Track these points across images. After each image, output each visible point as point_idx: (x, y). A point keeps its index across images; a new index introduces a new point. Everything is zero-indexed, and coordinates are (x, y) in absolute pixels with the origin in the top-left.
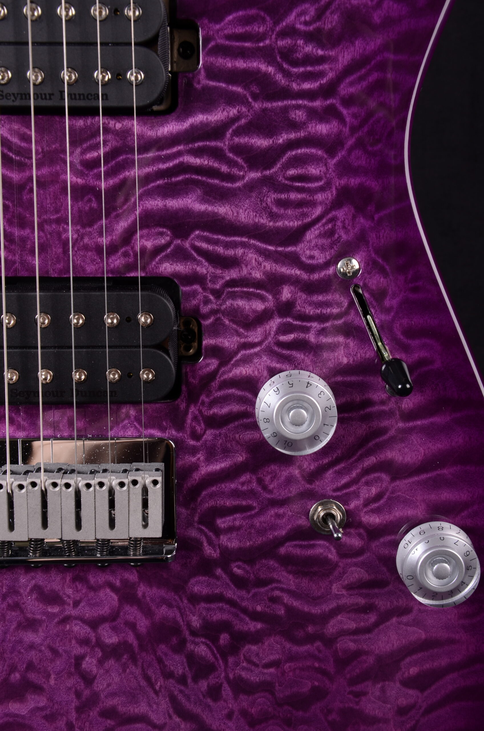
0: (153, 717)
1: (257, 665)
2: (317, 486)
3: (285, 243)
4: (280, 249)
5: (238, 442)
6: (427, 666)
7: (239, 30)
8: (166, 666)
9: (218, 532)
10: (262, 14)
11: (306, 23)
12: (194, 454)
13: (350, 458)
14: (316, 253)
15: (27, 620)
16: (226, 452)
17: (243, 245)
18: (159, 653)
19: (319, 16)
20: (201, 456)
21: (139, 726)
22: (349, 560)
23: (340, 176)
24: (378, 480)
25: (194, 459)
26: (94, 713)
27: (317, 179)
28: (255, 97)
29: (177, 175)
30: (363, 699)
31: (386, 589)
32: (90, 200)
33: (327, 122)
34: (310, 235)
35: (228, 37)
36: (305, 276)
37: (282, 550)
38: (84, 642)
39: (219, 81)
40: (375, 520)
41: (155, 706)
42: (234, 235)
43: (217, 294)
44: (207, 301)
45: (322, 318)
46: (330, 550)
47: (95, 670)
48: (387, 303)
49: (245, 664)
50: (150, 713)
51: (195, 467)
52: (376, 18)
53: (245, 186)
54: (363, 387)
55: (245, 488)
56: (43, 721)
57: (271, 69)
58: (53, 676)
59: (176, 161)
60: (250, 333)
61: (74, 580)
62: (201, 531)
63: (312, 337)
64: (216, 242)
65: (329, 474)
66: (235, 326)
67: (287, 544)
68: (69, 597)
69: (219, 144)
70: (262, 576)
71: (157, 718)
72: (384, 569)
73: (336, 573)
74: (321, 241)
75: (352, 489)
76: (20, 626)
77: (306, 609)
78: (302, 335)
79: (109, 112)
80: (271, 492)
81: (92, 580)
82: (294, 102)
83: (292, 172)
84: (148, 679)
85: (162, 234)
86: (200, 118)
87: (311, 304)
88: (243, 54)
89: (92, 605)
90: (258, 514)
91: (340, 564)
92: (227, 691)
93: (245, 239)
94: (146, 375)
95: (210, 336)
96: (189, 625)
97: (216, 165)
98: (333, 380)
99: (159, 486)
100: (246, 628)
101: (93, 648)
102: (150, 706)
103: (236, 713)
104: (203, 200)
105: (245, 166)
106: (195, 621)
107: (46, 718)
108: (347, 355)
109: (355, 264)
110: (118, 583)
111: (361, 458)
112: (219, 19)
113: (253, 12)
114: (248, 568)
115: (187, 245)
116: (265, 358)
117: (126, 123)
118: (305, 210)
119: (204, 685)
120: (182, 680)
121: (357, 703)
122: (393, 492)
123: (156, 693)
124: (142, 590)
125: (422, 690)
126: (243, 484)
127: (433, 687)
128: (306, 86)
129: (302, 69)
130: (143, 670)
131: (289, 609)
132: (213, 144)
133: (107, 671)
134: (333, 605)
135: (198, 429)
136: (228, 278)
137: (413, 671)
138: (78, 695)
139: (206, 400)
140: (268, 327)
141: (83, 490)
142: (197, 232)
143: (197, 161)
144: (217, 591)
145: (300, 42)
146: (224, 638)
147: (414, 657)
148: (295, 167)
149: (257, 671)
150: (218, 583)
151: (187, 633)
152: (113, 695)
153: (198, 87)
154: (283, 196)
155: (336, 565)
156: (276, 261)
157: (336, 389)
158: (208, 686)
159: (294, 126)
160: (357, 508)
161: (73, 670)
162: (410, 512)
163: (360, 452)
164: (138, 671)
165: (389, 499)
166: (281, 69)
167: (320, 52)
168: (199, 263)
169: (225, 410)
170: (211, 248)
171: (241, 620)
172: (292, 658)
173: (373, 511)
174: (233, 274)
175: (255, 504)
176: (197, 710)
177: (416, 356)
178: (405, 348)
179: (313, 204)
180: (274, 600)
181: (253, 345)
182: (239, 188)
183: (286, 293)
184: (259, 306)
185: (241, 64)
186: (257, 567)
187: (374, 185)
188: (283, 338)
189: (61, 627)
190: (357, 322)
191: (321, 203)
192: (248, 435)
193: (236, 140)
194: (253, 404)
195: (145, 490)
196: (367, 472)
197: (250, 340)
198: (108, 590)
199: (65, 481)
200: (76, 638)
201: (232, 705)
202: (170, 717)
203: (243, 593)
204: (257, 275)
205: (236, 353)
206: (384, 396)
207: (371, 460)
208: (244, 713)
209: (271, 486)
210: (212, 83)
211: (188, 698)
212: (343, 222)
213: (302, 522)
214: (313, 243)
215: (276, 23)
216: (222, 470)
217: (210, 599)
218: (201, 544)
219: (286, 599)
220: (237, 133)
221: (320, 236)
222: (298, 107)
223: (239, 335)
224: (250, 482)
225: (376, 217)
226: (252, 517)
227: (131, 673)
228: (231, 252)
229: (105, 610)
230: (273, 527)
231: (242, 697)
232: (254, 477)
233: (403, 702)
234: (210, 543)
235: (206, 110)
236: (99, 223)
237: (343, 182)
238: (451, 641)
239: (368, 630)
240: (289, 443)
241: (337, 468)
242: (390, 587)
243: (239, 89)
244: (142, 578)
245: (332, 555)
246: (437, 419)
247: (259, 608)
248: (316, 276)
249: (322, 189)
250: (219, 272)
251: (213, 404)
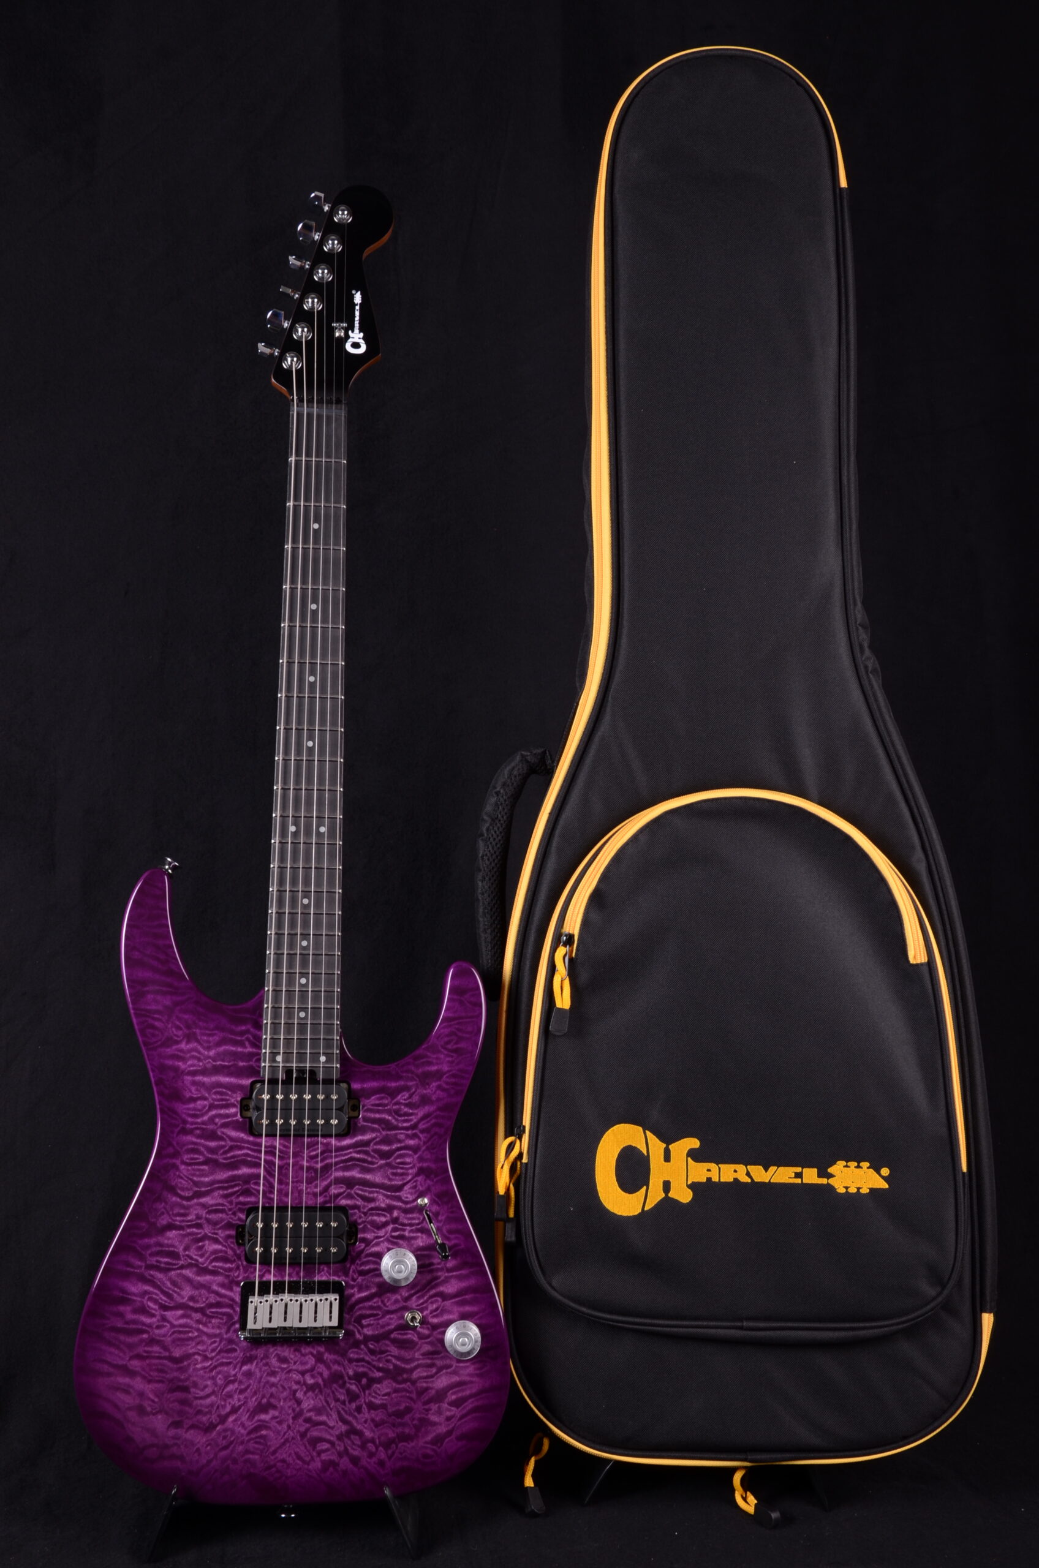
0: (328, 1422)
1: (379, 1395)
2: (409, 1304)
3: (395, 1192)
4: (393, 1194)
5: (373, 1283)
6: (460, 1395)
7: (377, 1102)
8: (336, 1395)
9: (363, 1327)
10: (387, 1096)
11: (405, 1100)
12: (353, 1288)
13: (423, 1291)
14: (409, 1196)
15: (272, 1371)
16: (368, 1288)
17: (377, 1192)
18: (333, 1389)
19: (410, 1097)
20: (356, 1289)
21: (322, 1427)
22: (423, 1341)
23: (419, 1163)
24: (436, 1301)
25: (352, 1291)
26: (301, 1421)
27: (410, 1163)
28: (383, 1129)
29: (349, 1162)
30: (430, 1412)
31: (441, 1355)
32: (311, 1173)
33: (414, 1140)
34: (406, 1188)
35: (372, 1105)
36: (404, 1206)
37: (392, 1336)
38: (298, 1383)
39: (368, 1123)
40: (435, 1321)
41: (330, 1417)
42: (374, 1188)
43: (365, 1214)
44: (360, 1217)
45: (411, 1225)
46: (414, 1336)
47: (302, 1398)
48: (440, 1218)
49: (374, 1394)
50: (327, 1420)
51: (353, 1295)
52: (434, 1098)
53: (378, 1166)
54: (429, 1257)
55: (375, 1305)
56: (276, 1424)
57: (390, 1118)
58: (282, 1401)
59: (349, 1156)
60: (380, 1232)
61: (295, 1350)
62: (355, 1326)
63: (407, 1234)
64: (365, 1191)
65: (414, 1298)
66: (373, 1229)
67: (395, 1333)
68: (292, 1359)
69: (368, 1149)
70: (383, 1349)
71: (331, 1424)
72: (439, 1345)
73: (417, 1347)
74: (410, 1191)
75: (425, 1305)
76: (268, 1374)
77: (403, 1366)
78: (402, 1233)
79: (323, 1136)
80: (387, 1307)
81: (303, 1351)
82: (400, 1131)
83: (398, 1161)
84: (327, 1402)
85: (342, 1187)
86: (360, 1138)
87: (406, 1218)
88: (378, 1112)
89: (303, 1363)
90: (381, 1318)
91: (419, 1343)
92: (364, 1408)
93: (378, 1190)
94: (333, 1250)
95: (361, 1233)
96: (348, 1374)
97: (366, 1157)
98: (416, 1253)
99: (338, 1301)
100: (374, 1375)
101: (302, 1386)
102: (328, 1416)
103: (369, 1421)
104: (360, 1173)
105: (378, 1157)
106: (351, 1373)
107: (277, 1422)
108: (423, 1242)
109: (426, 1201)
110: (315, 1352)
111: (428, 1291)
112: (369, 1098)
113: (383, 1095)
114: (376, 1345)
115: (353, 1192)
116: (386, 1243)
117: (329, 1140)
118: (404, 1177)
119: (354, 1405)
120: (344, 1403)
121: (427, 1415)
122: (443, 1307)
123: (331, 1409)
124: (326, 1356)
125: (458, 1408)
126: (375, 1303)
127: (463, 1406)
128: (405, 1125)
129: (403, 1118)
130: (325, 1397)
131: (395, 1366)
132: (365, 1149)
133: (308, 1398)
134: (416, 1363)
135: (355, 1276)
136: (370, 1207)
137: (454, 1397)
138: (294, 1410)
139: (359, 1263)
140: (387, 1229)
141: (304, 1303)
142: (357, 1187)
143: (358, 1156)
144: (361, 1356)
145: (403, 1107)
146: (364, 1381)
147: (454, 1390)
148: (400, 1159)
149: (379, 1398)
150: (362, 1352)
151: (346, 1378)
152: (309, 1411)
153: (359, 1125)
154: (395, 1171)
155: (417, 1344)
156: (391, 1199)
157: (417, 1257)
158: (356, 1406)
159: (400, 1141)
160: (427, 1315)
161: (291, 1397)
162: (451, 1317)
163: (428, 1288)
164: (322, 1398)
165: (441, 1310)
166: (394, 1118)
167: (411, 1111)
168: (357, 1200)
169: (367, 1267)
170: (363, 1193)
171: (373, 1371)
172: (396, 1391)
173: (434, 1316)
174: (372, 1205)
175: (380, 1313)
176: (350, 1419)
177: (453, 1242)
178: (448, 1239)
179: (407, 1174)
180: (388, 1361)
181: (381, 1237)
182: (375, 1168)
183: (395, 1214)
184: (383, 1219)
185: (377, 1116)
186: (380, 1344)
187: (433, 1166)
188: (394, 1234)
189: (287, 1375)
190: (426, 1226)
191: (411, 1174)
192: (377, 1280)
193: (375, 1147)
194: (379, 1264)
195: (331, 1304)
196: (431, 1297)
197: (379, 1235)
198: (310, 1356)
199: (296, 1298)
200: (294, 1381)
201: (367, 1415)
202: (337, 1422)
203: (374, 1358)
204: (383, 1205)
205: (373, 1241)
206: (439, 1261)
207: (433, 1292)
208: (373, 1420)
209: (387, 1304)
210: (365, 1124)
211: (346, 1412)
212: (420, 1182)
213: (401, 1322)
214: (407, 1191)
215: (392, 1100)
216: (365, 1296)
217: (358, 1360)
218: (355, 1332)
219: (394, 1361)
220: (375, 1144)
221: (410, 1188)
222: (401, 1133)
223: (374, 1232)
224: (378, 1302)
225: (435, 1180)
226: (378, 1319)
227: (320, 1399)
228: (371, 1195)
229: (308, 1367)
230: (388, 1324)
231: (372, 1412)
232: (380, 1300)
233: (448, 1414)
234: (359, 1332)
235: (362, 1134)
236: (316, 1182)
237: (421, 1165)
238: (471, 1382)
239: (432, 1376)
240: (396, 1281)
241: (417, 1295)
242: (442, 1355)
243: (376, 1126)
244: (327, 1350)
245: (415, 1339)
246: (463, 1272)
247: (381, 1365)
248: (409, 1206)
249: (411, 1168)
250: (366, 1204)
251: (363, 1264)
